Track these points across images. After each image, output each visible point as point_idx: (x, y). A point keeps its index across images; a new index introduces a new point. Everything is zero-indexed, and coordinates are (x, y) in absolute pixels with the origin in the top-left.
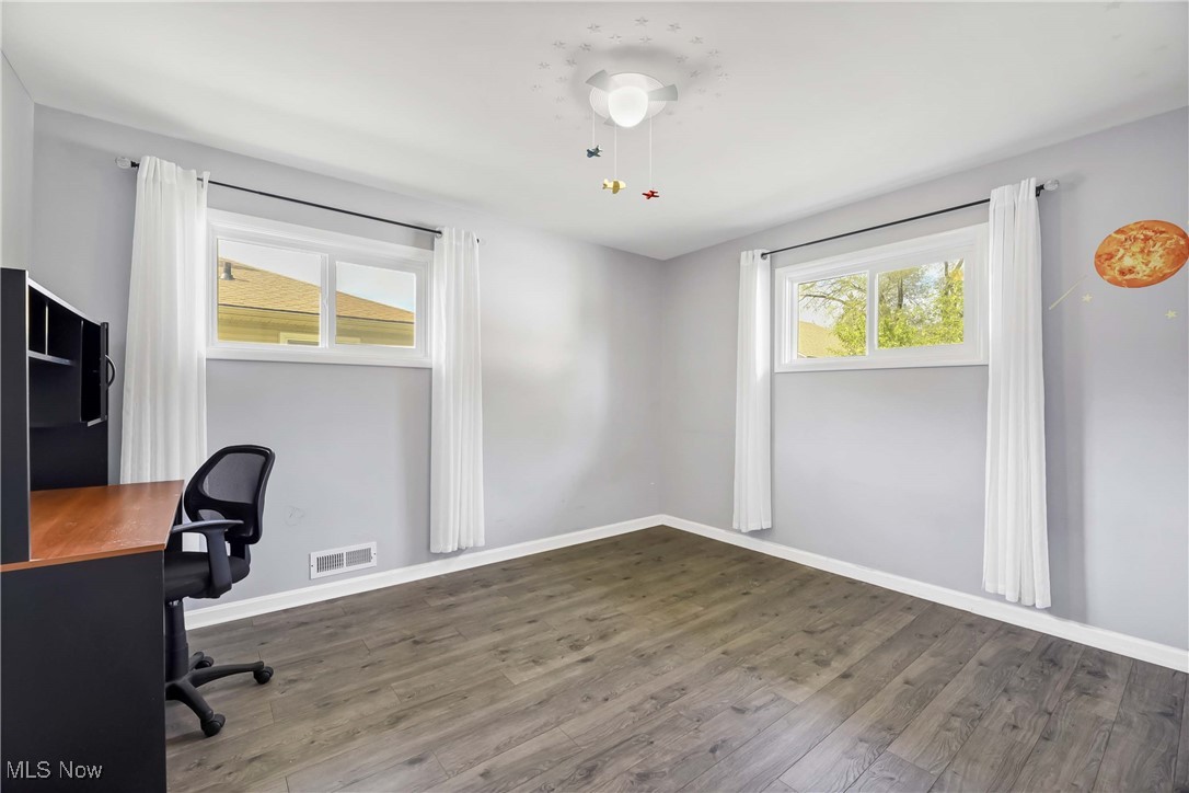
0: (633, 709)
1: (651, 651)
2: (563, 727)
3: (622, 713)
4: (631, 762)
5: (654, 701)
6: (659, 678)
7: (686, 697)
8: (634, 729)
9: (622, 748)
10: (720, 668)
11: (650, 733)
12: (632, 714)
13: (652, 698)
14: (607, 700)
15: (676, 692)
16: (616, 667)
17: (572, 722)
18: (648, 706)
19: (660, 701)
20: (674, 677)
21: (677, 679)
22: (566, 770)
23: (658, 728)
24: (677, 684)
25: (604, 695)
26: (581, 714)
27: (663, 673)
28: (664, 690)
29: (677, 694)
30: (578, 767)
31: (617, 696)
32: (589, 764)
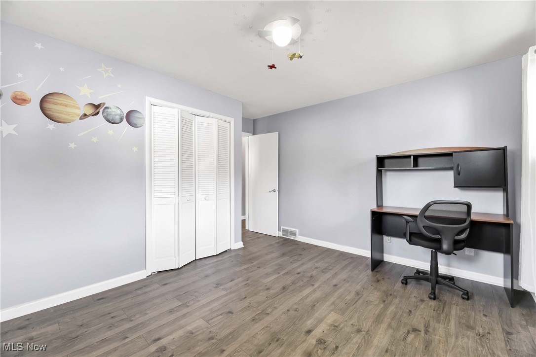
0: (276, 308)
1: (273, 345)
2: (299, 299)
3: (280, 306)
4: (272, 292)
5: (267, 312)
6: (266, 325)
7: (253, 316)
8: (274, 300)
9: (276, 295)
10: (230, 337)
11: (267, 300)
12: (275, 306)
13: (268, 314)
14: (288, 310)
15: (257, 318)
16: (290, 329)
17: (297, 300)
18: (270, 310)
19: (264, 313)
20: (259, 326)
21: (257, 325)
22: (291, 288)
23: (265, 302)
24: (257, 323)
25: (290, 312)
26: (296, 303)
27: (263, 328)
28: (263, 318)
29: (257, 317)
30: (288, 289)
31: (284, 313)
32: (285, 290)
